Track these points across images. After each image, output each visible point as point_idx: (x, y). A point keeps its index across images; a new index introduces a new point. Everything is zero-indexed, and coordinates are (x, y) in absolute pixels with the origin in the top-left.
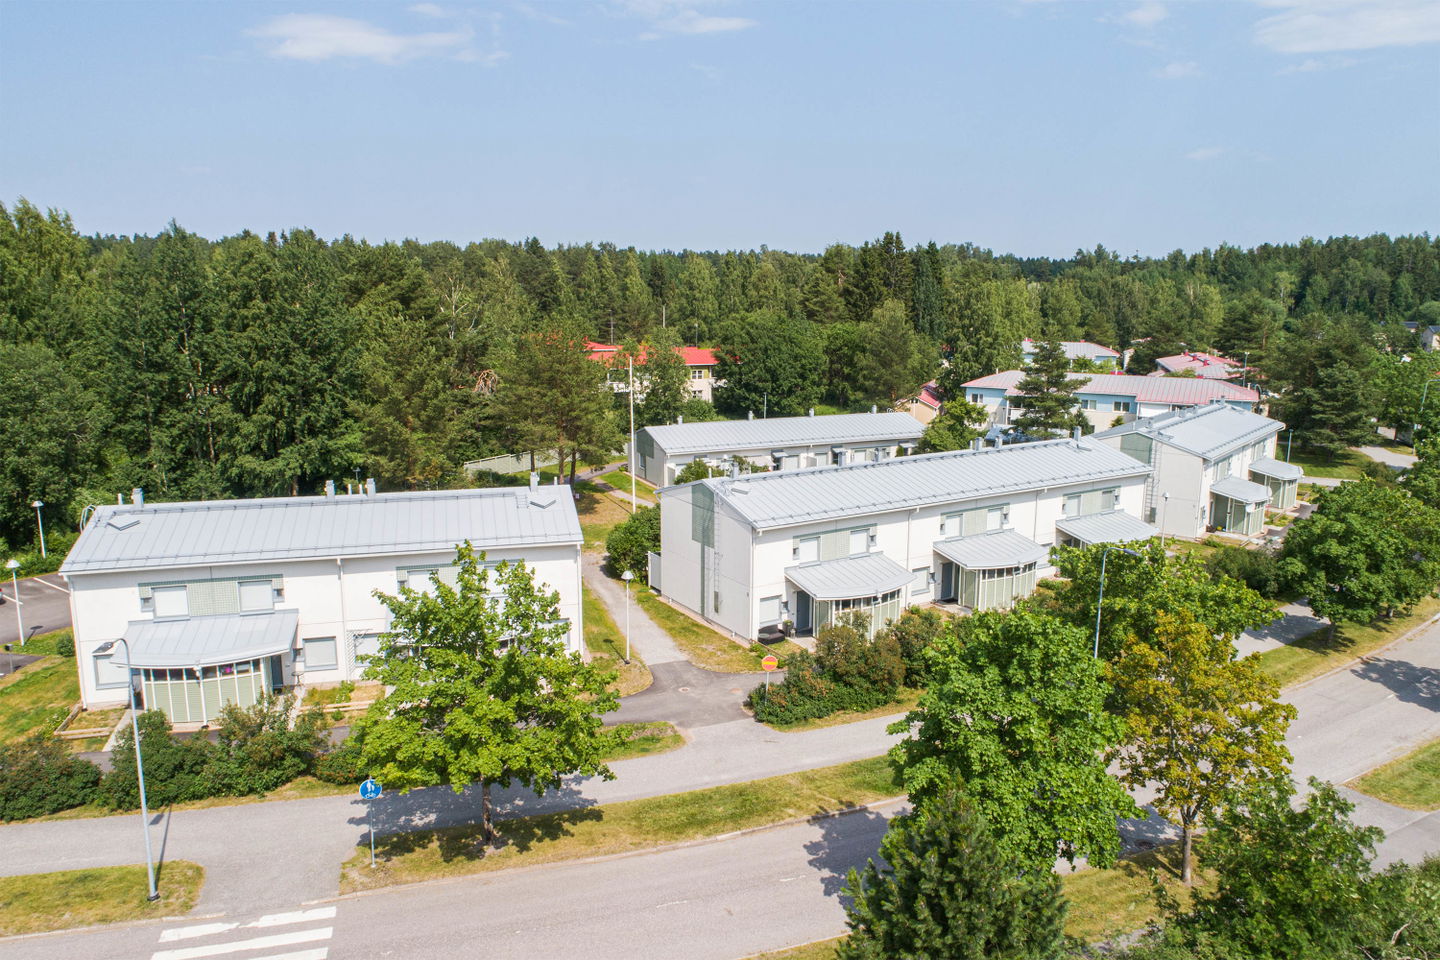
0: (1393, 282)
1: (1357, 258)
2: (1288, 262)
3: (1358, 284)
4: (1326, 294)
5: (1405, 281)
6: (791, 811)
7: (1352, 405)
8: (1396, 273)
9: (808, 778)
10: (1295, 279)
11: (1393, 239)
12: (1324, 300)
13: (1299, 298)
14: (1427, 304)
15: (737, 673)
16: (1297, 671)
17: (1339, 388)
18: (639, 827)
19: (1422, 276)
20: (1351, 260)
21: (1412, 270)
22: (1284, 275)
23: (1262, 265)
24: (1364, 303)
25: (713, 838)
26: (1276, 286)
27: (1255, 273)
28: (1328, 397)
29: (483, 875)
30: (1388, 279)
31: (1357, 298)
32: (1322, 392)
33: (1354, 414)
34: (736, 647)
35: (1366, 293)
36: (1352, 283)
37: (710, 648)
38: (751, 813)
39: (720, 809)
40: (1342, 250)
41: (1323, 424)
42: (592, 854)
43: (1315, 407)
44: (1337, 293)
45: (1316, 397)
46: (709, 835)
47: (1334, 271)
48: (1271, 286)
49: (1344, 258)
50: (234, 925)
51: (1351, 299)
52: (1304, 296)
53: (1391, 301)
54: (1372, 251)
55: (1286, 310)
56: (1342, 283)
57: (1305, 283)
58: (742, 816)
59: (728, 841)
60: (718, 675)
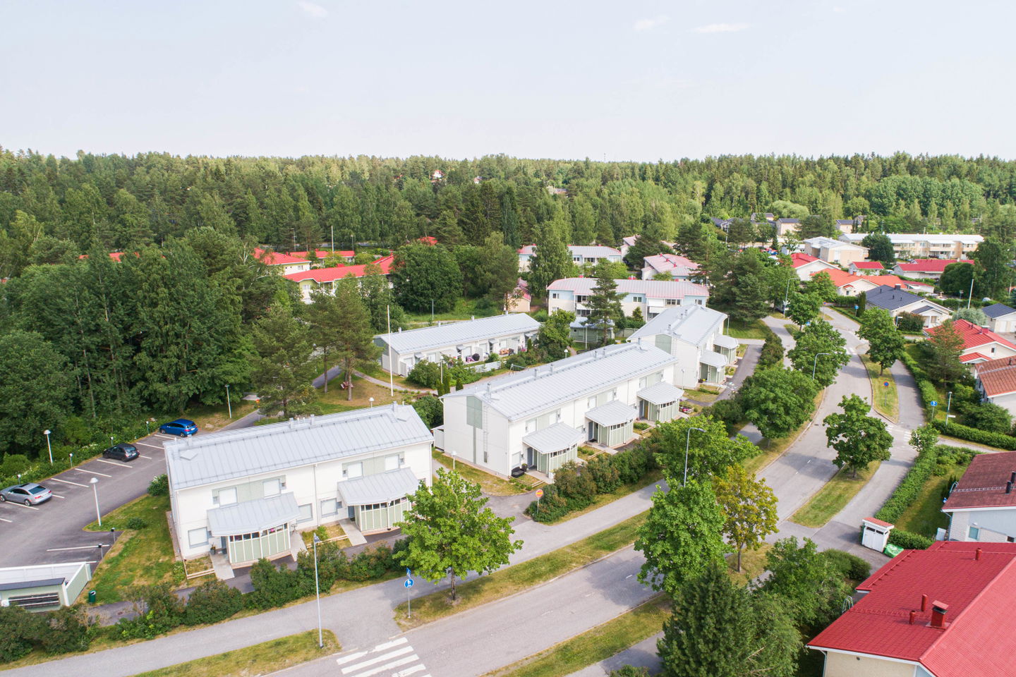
0: (757, 187)
1: (737, 172)
2: (700, 173)
3: (739, 188)
4: (722, 195)
5: (764, 186)
6: (574, 565)
7: (756, 297)
8: (759, 182)
9: (574, 548)
10: (705, 185)
11: (756, 158)
12: (721, 198)
13: (708, 197)
14: (777, 202)
15: (510, 496)
16: (758, 464)
17: (749, 288)
18: (514, 582)
19: (773, 184)
20: (735, 174)
21: (767, 180)
22: (698, 183)
23: (685, 175)
24: (743, 200)
25: (547, 582)
26: (694, 189)
27: (682, 181)
28: (744, 293)
29: (460, 614)
30: (754, 185)
31: (739, 196)
32: (741, 290)
33: (757, 302)
34: (502, 481)
35: (743, 194)
36: (736, 188)
37: (489, 483)
38: (557, 567)
39: (543, 568)
40: (728, 166)
41: (742, 307)
42: (500, 598)
43: (737, 298)
44: (728, 193)
45: (738, 293)
46: (545, 581)
47: (726, 180)
48: (692, 190)
49: (731, 173)
50: (366, 652)
51: (736, 198)
52: (711, 196)
53: (757, 198)
54: (745, 167)
55: (701, 205)
56: (730, 188)
57: (710, 188)
58: (554, 570)
59: (553, 583)
60: (501, 498)
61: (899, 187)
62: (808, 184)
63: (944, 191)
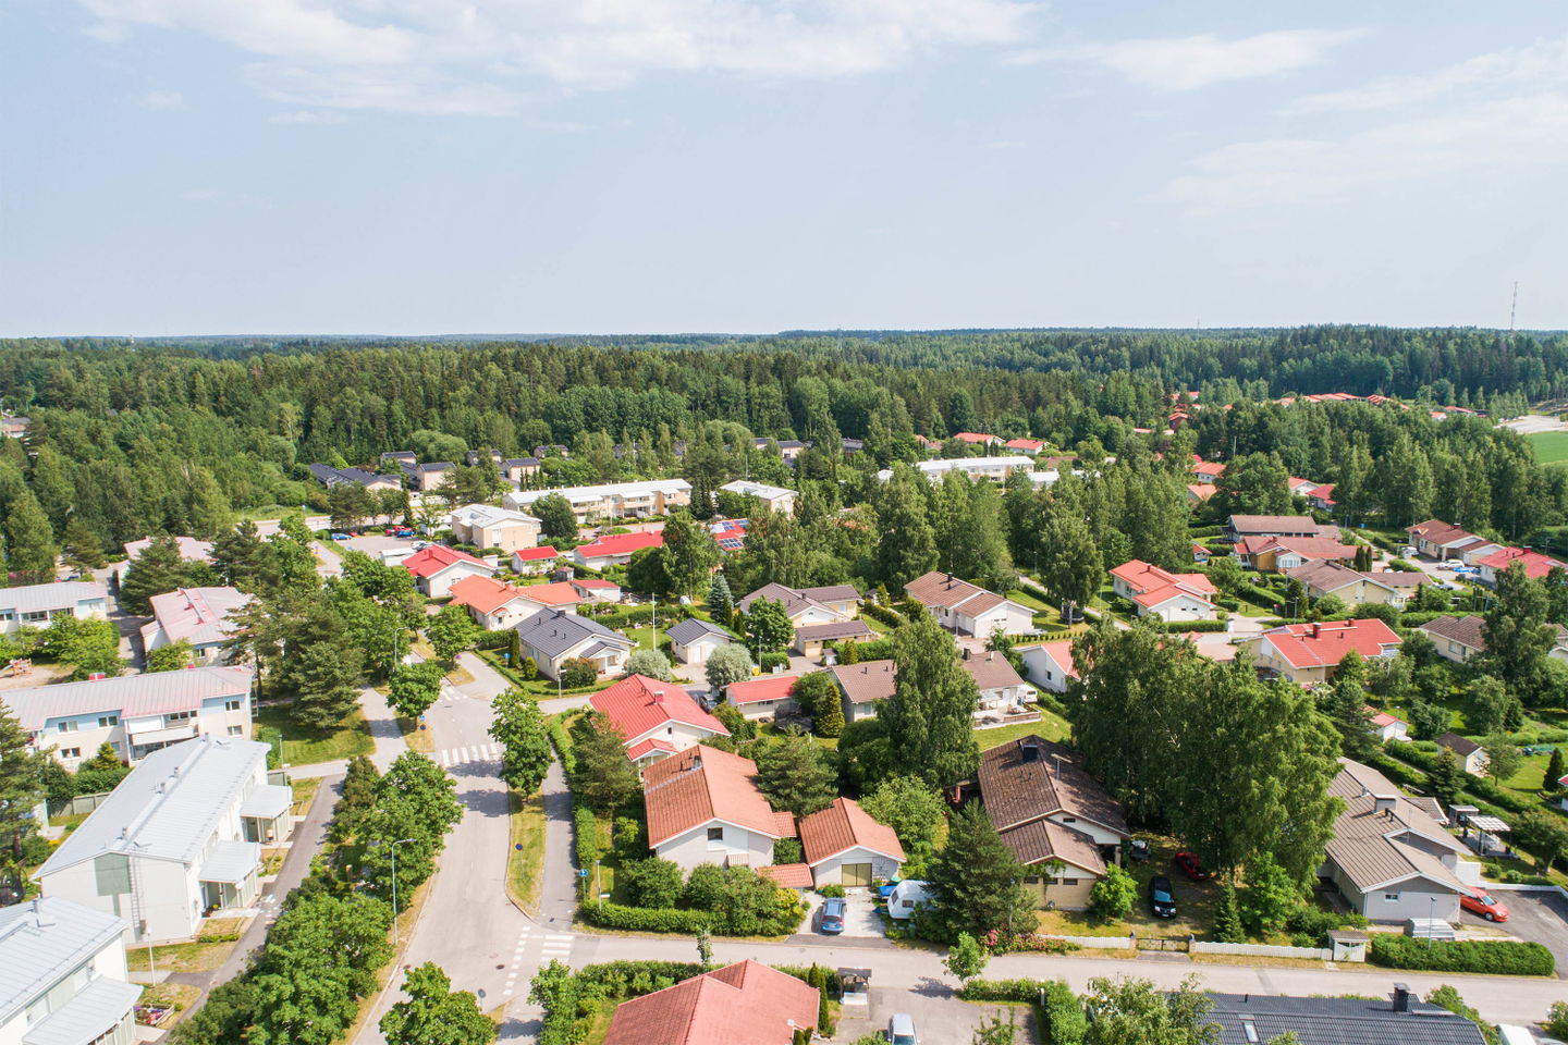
0: (388, 407)
1: (352, 386)
2: (291, 389)
3: (358, 411)
4: (331, 424)
5: (397, 407)
10: (300, 408)
12: (330, 430)
13: (307, 427)
14: (418, 433)
17: (320, 669)
19: (411, 403)
20: (349, 389)
21: (402, 395)
22: (287, 406)
23: (265, 392)
24: (367, 429)
26: (282, 417)
27: (259, 403)
28: (312, 679)
30: (382, 404)
31: (360, 424)
33: (337, 689)
35: (367, 421)
36: (353, 410)
40: (340, 371)
44: (341, 420)
47: (335, 400)
48: (277, 418)
49: (342, 385)
51: (355, 426)
52: (311, 427)
53: (389, 426)
54: (366, 373)
55: (295, 444)
56: (343, 410)
57: (309, 414)
61: (586, 402)
62: (463, 401)
63: (641, 406)
